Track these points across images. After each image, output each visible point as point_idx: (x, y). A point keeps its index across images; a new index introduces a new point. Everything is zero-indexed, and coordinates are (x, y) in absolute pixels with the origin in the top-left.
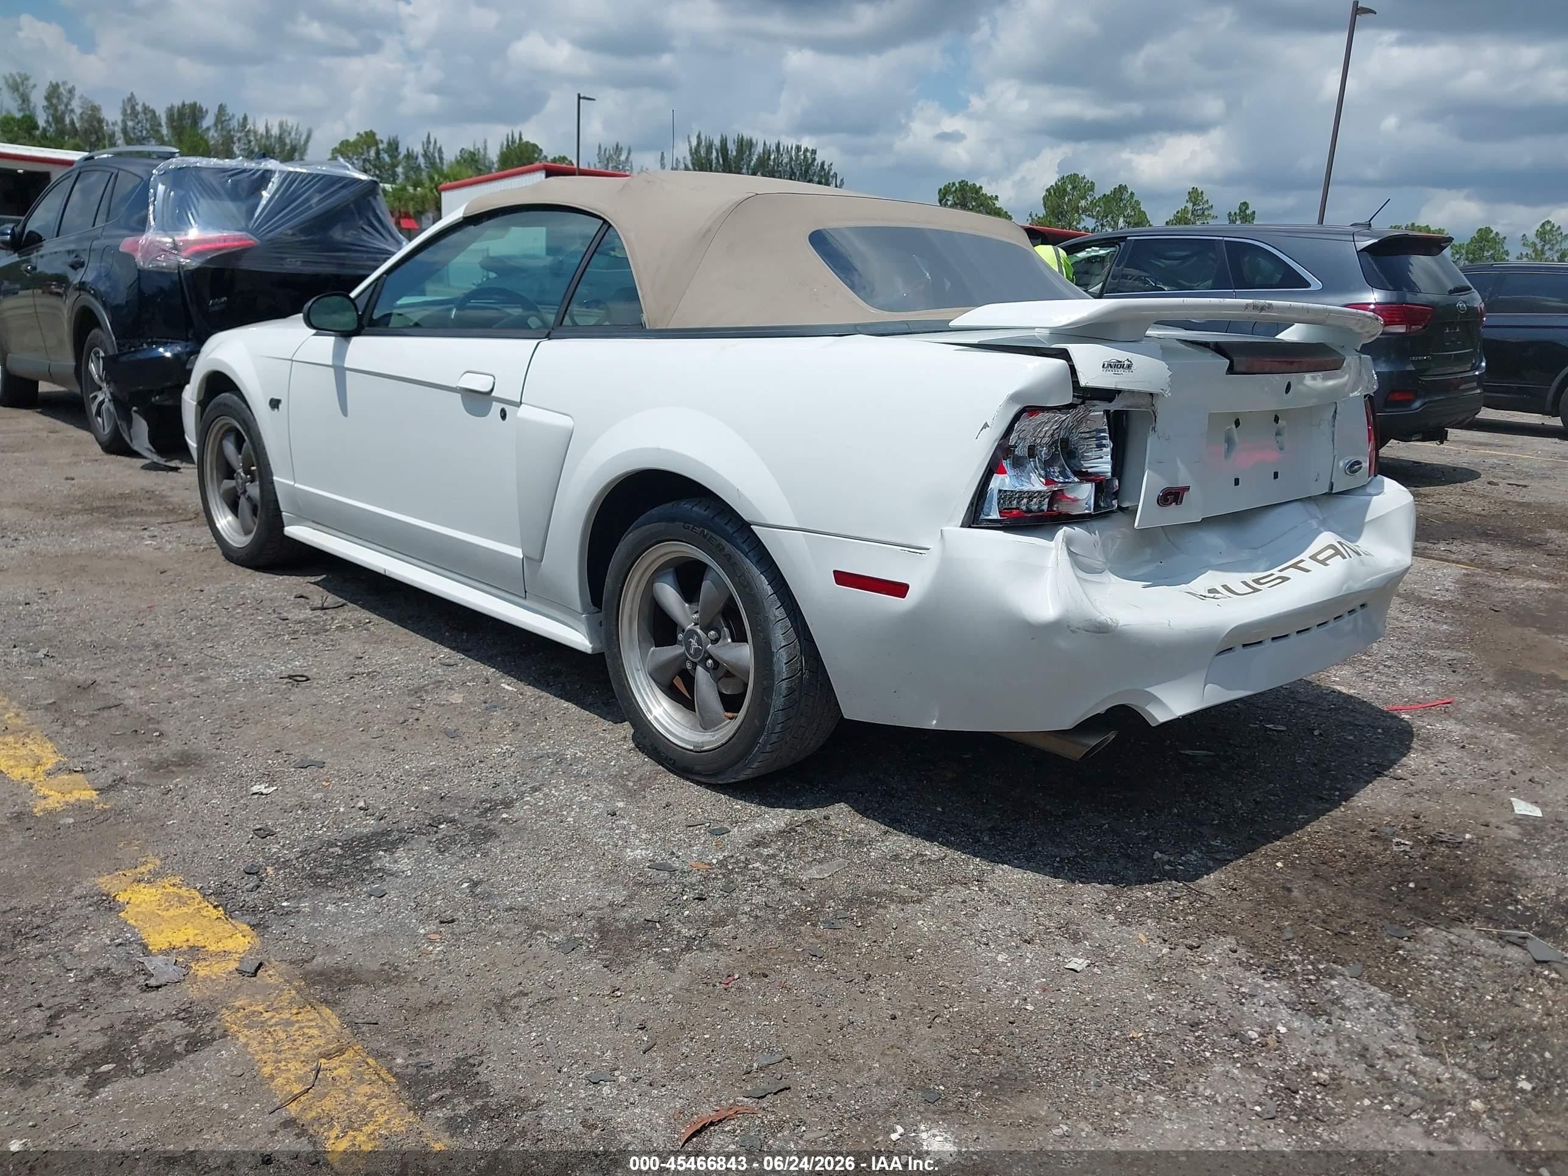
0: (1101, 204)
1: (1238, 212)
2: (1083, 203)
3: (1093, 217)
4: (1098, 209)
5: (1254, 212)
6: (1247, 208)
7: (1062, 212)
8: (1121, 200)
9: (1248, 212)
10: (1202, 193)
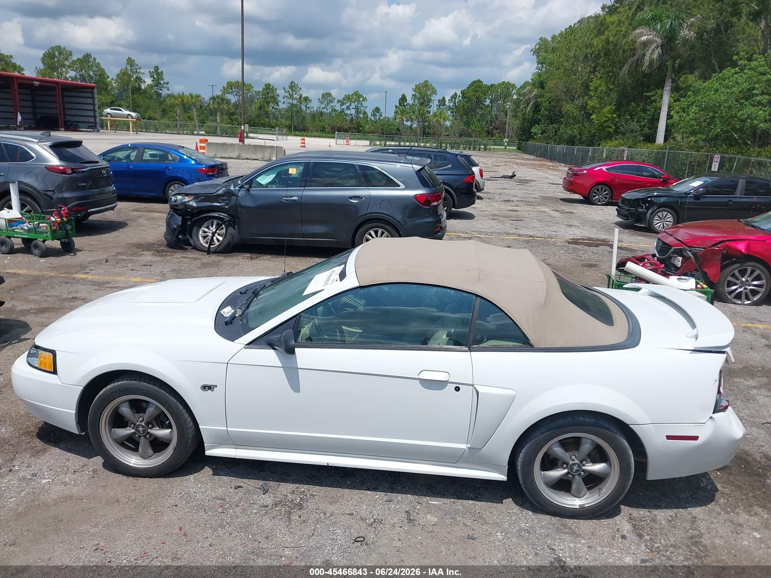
0: (78, 63)
1: (154, 71)
2: (67, 63)
3: (74, 70)
4: (76, 66)
5: (162, 72)
6: (158, 69)
7: (55, 67)
8: (89, 62)
9: (159, 71)
10: (134, 60)
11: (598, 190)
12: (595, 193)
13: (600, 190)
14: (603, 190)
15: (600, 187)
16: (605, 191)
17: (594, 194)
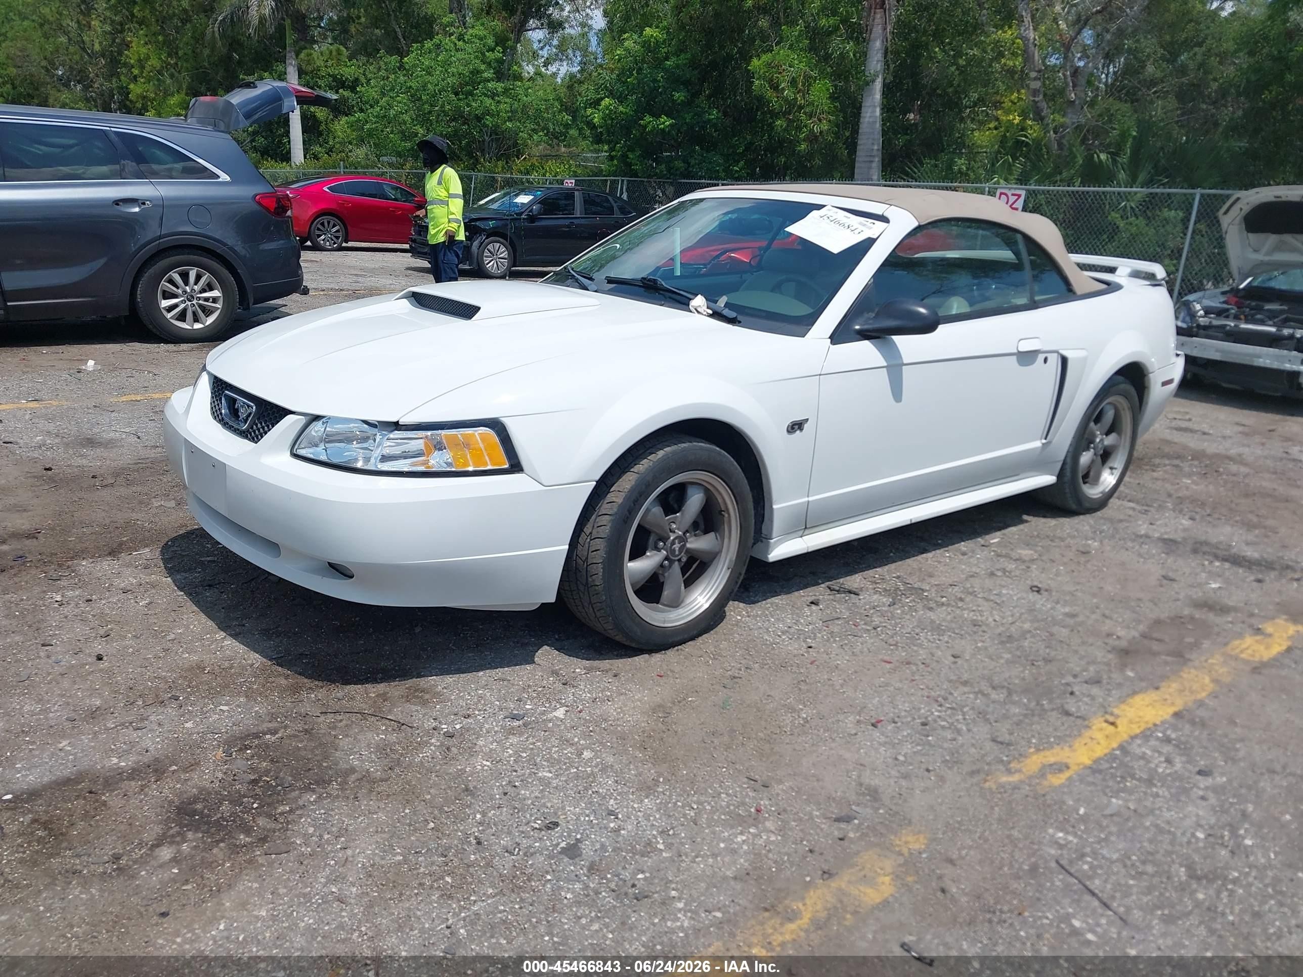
11: (323, 224)
12: (319, 229)
13: (326, 224)
14: (331, 225)
15: (325, 219)
16: (334, 226)
17: (318, 232)
